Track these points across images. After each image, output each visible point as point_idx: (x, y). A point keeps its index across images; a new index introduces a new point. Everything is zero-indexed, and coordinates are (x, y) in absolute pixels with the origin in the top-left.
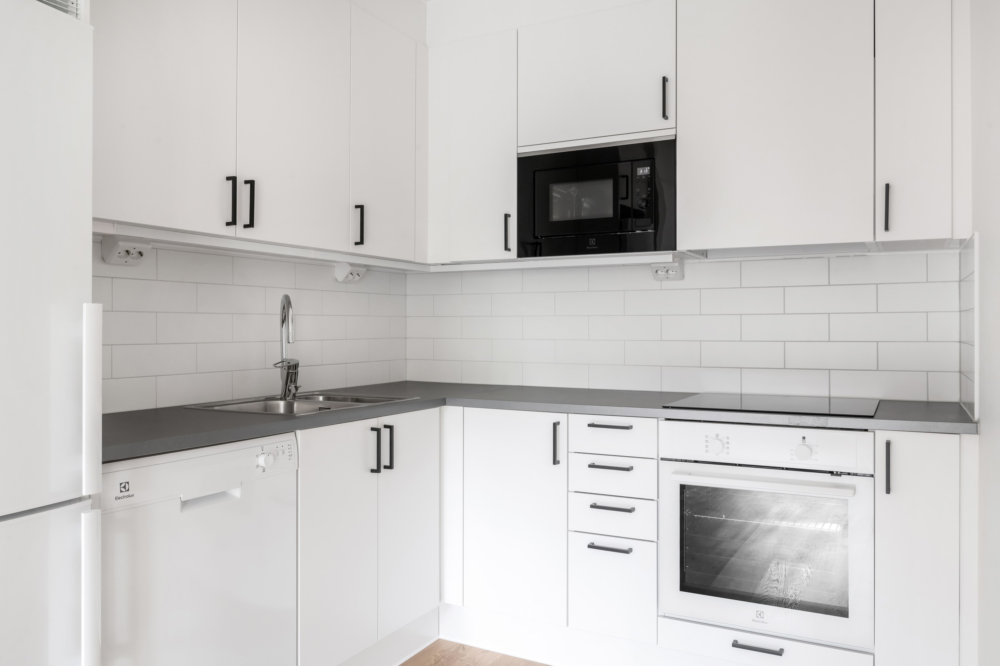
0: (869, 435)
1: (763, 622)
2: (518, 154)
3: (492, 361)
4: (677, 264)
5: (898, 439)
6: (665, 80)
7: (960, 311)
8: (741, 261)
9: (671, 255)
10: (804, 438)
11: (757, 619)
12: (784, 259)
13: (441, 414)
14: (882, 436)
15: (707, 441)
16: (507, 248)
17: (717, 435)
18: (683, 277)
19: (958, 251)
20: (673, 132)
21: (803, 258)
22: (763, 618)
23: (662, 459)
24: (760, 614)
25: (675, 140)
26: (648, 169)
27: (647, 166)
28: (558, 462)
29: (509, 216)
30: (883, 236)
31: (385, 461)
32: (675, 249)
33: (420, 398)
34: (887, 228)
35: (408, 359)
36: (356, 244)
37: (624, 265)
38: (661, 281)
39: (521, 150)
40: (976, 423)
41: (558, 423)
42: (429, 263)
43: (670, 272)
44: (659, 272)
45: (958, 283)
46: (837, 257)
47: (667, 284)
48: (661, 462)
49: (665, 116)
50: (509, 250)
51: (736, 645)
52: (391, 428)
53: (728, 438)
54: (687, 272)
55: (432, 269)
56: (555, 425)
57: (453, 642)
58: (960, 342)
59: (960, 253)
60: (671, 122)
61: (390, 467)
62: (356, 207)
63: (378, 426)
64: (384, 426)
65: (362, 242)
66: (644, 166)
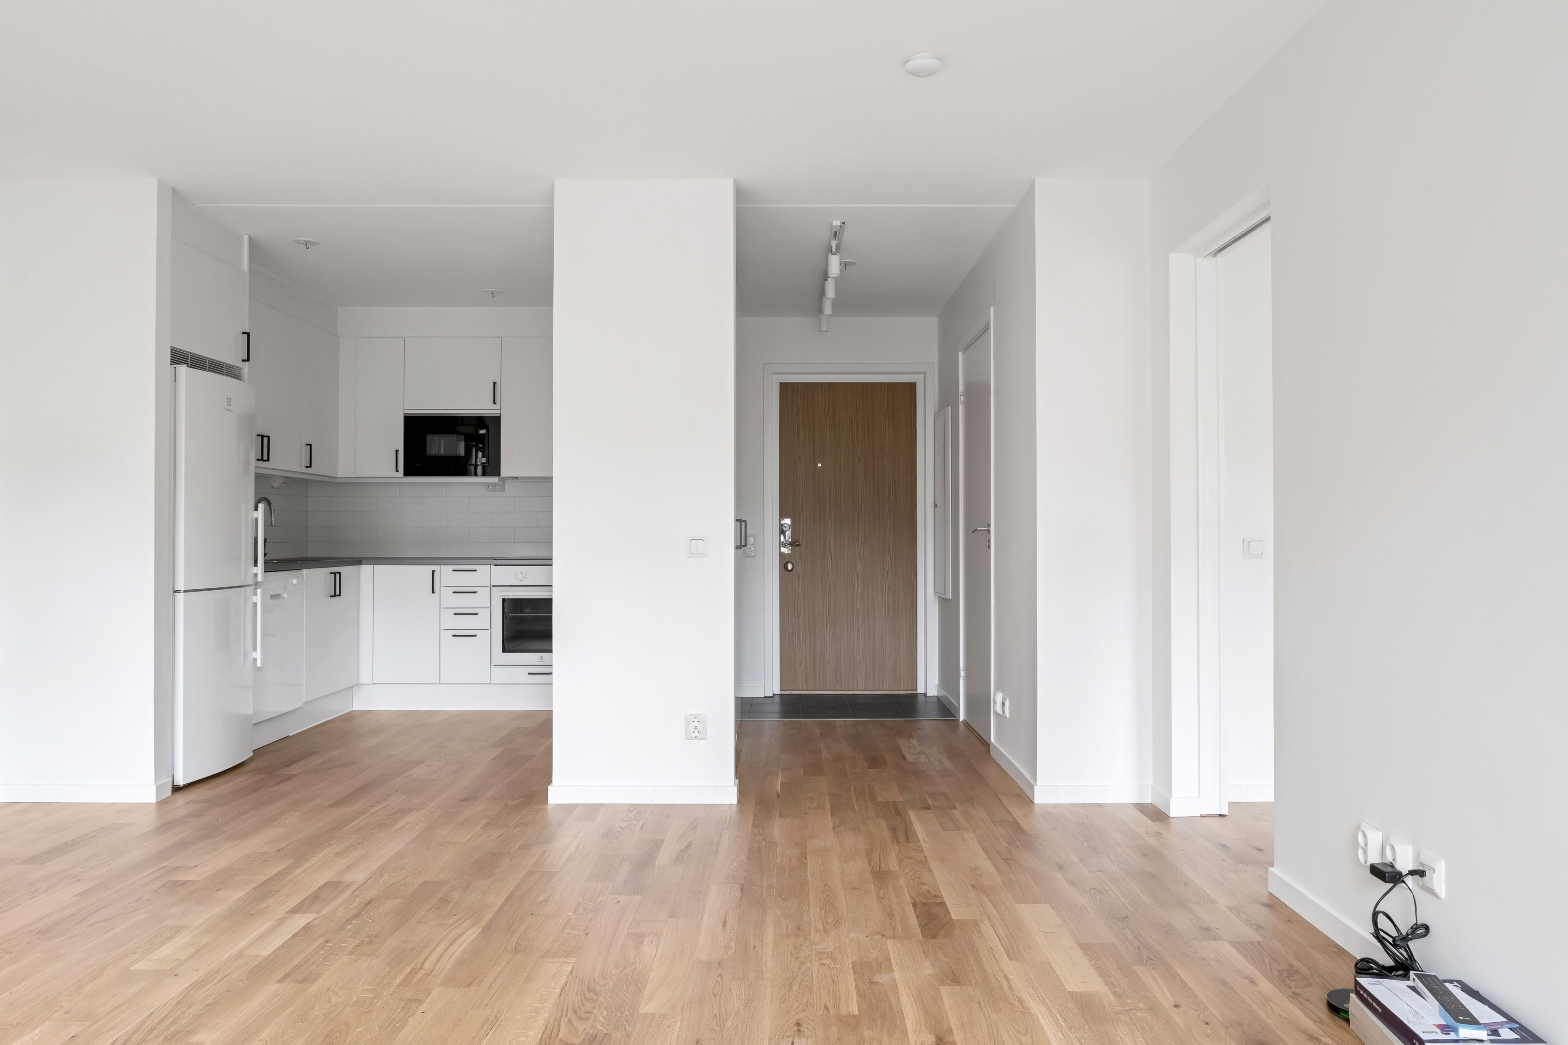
1: (542, 661)
2: (404, 414)
4: (501, 483)
6: (495, 383)
8: (537, 482)
9: (498, 479)
11: (540, 660)
13: (359, 568)
15: (516, 575)
16: (397, 471)
17: (521, 572)
18: (504, 490)
20: (499, 412)
23: (493, 586)
25: (500, 416)
26: (486, 430)
28: (435, 593)
29: (398, 451)
31: (338, 593)
32: (500, 476)
33: (343, 560)
35: (308, 542)
37: (469, 483)
38: (491, 491)
39: (407, 412)
41: (435, 571)
42: (339, 477)
43: (497, 487)
44: (490, 487)
47: (494, 494)
48: (492, 588)
49: (494, 403)
50: (398, 471)
51: (530, 674)
52: (340, 573)
53: (526, 573)
54: (507, 487)
55: (338, 481)
56: (433, 572)
60: (497, 406)
61: (340, 595)
62: (307, 445)
63: (331, 573)
64: (335, 574)
65: (310, 466)
66: (482, 429)
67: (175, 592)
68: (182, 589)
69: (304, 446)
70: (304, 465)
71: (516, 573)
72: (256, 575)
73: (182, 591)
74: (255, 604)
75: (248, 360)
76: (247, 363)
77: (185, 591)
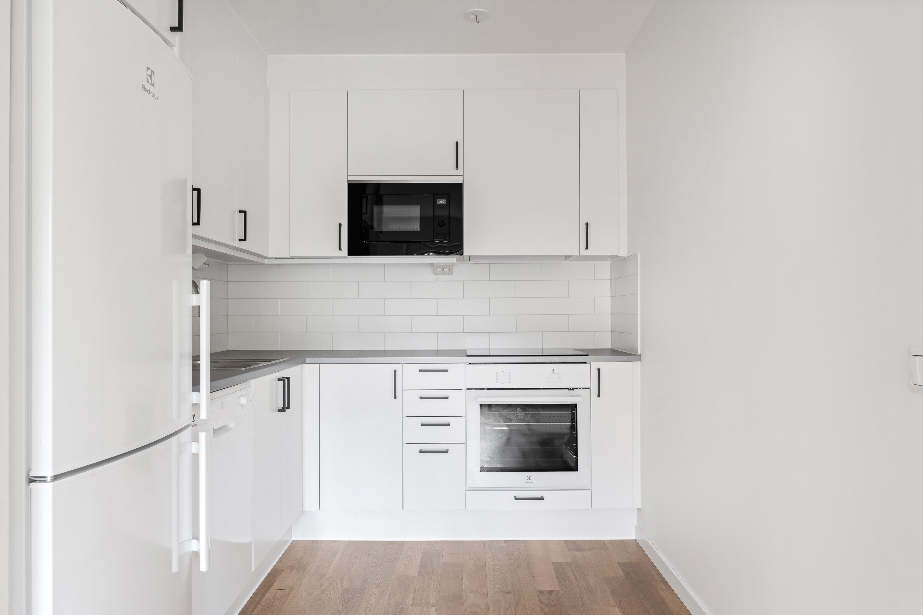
0: (587, 366)
1: (531, 483)
2: (348, 181)
3: (306, 333)
5: (602, 366)
6: (458, 144)
7: (611, 297)
8: (489, 264)
9: (455, 259)
10: (553, 370)
11: (528, 481)
12: (516, 263)
14: (595, 365)
15: (497, 376)
16: (340, 248)
19: (610, 262)
20: (461, 178)
21: (527, 263)
22: (531, 480)
23: (467, 389)
24: (529, 478)
25: (462, 183)
26: (444, 201)
27: (444, 199)
29: (342, 224)
30: (584, 253)
32: (462, 255)
33: (288, 358)
34: (587, 248)
35: (229, 333)
36: (240, 240)
37: (411, 264)
38: (437, 275)
39: (350, 178)
40: (640, 355)
42: (270, 256)
44: (438, 269)
45: (610, 280)
46: (546, 263)
48: (466, 391)
49: (457, 167)
50: (341, 250)
51: (516, 499)
52: (288, 379)
53: (510, 373)
55: (267, 261)
57: (305, 541)
58: (611, 314)
59: (611, 263)
60: (459, 172)
61: (289, 406)
62: (240, 212)
63: (279, 380)
64: (283, 379)
65: (245, 240)
66: (442, 198)
67: (31, 481)
68: (49, 474)
69: (237, 214)
70: (237, 238)
71: (497, 373)
72: (196, 406)
73: (49, 479)
74: (196, 457)
75: (180, 28)
76: (178, 33)
77: (56, 478)
